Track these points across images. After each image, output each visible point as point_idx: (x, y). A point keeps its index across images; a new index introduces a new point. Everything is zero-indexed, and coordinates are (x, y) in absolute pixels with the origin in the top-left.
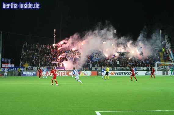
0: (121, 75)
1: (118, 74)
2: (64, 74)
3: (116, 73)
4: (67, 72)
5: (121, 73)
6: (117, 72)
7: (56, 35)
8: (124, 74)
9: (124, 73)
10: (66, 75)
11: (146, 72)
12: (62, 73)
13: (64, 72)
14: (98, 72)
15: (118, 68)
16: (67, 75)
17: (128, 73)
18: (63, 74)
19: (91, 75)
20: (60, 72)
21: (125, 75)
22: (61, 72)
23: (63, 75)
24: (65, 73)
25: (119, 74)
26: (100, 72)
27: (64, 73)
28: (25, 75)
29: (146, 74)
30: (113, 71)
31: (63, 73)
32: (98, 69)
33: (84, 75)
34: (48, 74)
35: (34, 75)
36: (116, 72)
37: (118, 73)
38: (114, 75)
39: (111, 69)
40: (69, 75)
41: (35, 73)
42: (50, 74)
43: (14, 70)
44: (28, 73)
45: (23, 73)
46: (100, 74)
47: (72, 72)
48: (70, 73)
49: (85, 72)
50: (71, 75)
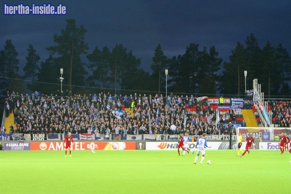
1: (171, 148)
2: (78, 148)
3: (169, 145)
4: (84, 143)
5: (177, 144)
6: (170, 143)
7: (63, 78)
10: (81, 149)
11: (221, 145)
13: (78, 143)
14: (137, 144)
15: (171, 136)
16: (84, 149)
18: (76, 147)
19: (125, 149)
23: (76, 149)
24: (79, 145)
25: (174, 148)
26: (140, 144)
27: (78, 144)
29: (220, 148)
30: (163, 143)
31: (76, 146)
32: (136, 139)
33: (113, 149)
34: (50, 147)
35: (25, 148)
36: (168, 143)
37: (172, 145)
38: (166, 149)
39: (160, 139)
40: (87, 149)
41: (27, 145)
42: (53, 147)
44: (15, 145)
45: (7, 145)
46: (141, 148)
47: (92, 143)
48: (88, 146)
49: (115, 144)
50: (90, 149)
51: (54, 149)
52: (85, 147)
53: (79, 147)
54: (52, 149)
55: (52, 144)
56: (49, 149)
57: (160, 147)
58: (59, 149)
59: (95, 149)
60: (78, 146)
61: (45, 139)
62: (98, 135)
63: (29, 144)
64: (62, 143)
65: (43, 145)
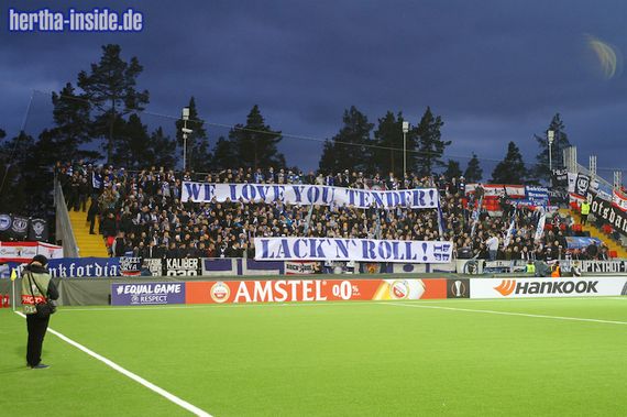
0: (539, 295)
2: (310, 295)
4: (325, 283)
5: (538, 284)
6: (523, 281)
7: (190, 131)
8: (549, 292)
9: (550, 284)
10: (318, 298)
11: (626, 283)
12: (300, 288)
13: (311, 282)
14: (451, 282)
16: (325, 299)
17: (561, 287)
18: (305, 295)
19: (424, 296)
20: (294, 283)
21: (551, 295)
22: (298, 282)
23: (305, 298)
24: (313, 286)
26: (458, 284)
27: (309, 286)
28: (126, 300)
29: (625, 292)
31: (306, 290)
32: (414, 272)
34: (239, 294)
35: (172, 299)
36: (518, 280)
38: (513, 295)
40: (331, 298)
41: (175, 289)
42: (246, 294)
43: (63, 273)
44: (143, 289)
45: (120, 290)
46: (458, 295)
47: (345, 283)
48: (336, 290)
49: (399, 284)
50: (339, 299)
51: (248, 299)
52: (327, 292)
53: (312, 294)
54: (242, 299)
55: (243, 285)
56: (236, 300)
57: (500, 289)
58: (263, 298)
59: (353, 298)
60: (310, 290)
61: (199, 273)
63: (183, 288)
64: (269, 283)
65: (220, 288)
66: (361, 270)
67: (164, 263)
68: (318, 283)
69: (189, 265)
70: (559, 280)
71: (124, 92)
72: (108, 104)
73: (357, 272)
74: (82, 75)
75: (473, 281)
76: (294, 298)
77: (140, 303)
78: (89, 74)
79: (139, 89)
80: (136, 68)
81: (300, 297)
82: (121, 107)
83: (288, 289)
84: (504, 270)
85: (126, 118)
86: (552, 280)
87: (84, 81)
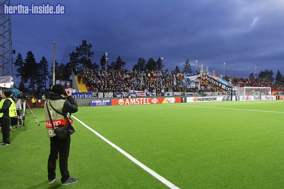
0: (203, 101)
4: (150, 99)
5: (203, 98)
6: (199, 98)
7: (107, 59)
10: (148, 103)
12: (143, 100)
14: (182, 98)
17: (208, 99)
19: (175, 102)
20: (141, 99)
21: (206, 101)
23: (144, 103)
24: (146, 100)
25: (201, 100)
28: (94, 104)
30: (195, 97)
31: (144, 101)
32: (170, 95)
33: (167, 103)
34: (126, 102)
35: (108, 104)
38: (197, 101)
40: (151, 103)
41: (108, 101)
42: (128, 102)
43: (76, 97)
44: (99, 101)
45: (93, 102)
46: (184, 102)
47: (155, 99)
48: (152, 101)
49: (169, 99)
50: (153, 103)
51: (129, 104)
52: (150, 101)
53: (146, 102)
54: (127, 104)
55: (127, 100)
57: (194, 100)
58: (133, 103)
59: (157, 103)
62: (148, 93)
63: (110, 100)
64: (134, 99)
65: (121, 101)
66: (156, 95)
67: (104, 94)
68: (148, 99)
69: (111, 94)
70: (208, 97)
71: (88, 52)
72: (84, 55)
73: (155, 96)
74: (77, 48)
75: (187, 98)
76: (141, 103)
77: (99, 105)
78: (79, 47)
79: (91, 51)
80: (90, 46)
81: (143, 103)
82: (87, 56)
83: (140, 100)
84: (192, 95)
85: (87, 59)
86: (206, 97)
87: (77, 49)
